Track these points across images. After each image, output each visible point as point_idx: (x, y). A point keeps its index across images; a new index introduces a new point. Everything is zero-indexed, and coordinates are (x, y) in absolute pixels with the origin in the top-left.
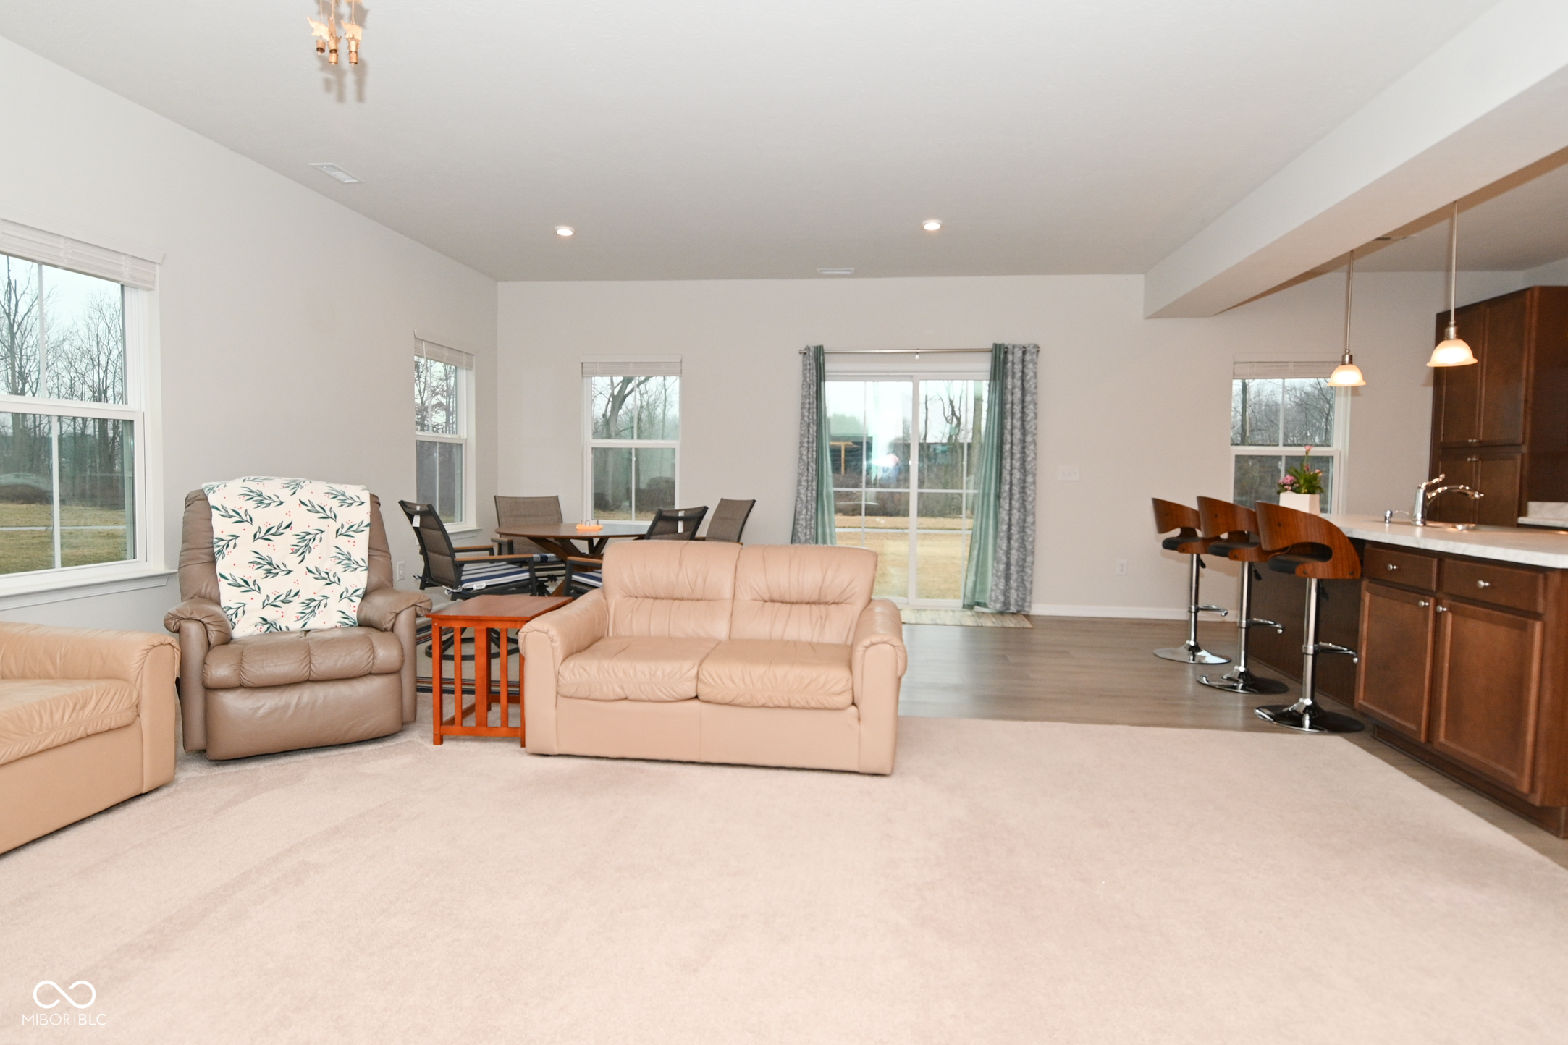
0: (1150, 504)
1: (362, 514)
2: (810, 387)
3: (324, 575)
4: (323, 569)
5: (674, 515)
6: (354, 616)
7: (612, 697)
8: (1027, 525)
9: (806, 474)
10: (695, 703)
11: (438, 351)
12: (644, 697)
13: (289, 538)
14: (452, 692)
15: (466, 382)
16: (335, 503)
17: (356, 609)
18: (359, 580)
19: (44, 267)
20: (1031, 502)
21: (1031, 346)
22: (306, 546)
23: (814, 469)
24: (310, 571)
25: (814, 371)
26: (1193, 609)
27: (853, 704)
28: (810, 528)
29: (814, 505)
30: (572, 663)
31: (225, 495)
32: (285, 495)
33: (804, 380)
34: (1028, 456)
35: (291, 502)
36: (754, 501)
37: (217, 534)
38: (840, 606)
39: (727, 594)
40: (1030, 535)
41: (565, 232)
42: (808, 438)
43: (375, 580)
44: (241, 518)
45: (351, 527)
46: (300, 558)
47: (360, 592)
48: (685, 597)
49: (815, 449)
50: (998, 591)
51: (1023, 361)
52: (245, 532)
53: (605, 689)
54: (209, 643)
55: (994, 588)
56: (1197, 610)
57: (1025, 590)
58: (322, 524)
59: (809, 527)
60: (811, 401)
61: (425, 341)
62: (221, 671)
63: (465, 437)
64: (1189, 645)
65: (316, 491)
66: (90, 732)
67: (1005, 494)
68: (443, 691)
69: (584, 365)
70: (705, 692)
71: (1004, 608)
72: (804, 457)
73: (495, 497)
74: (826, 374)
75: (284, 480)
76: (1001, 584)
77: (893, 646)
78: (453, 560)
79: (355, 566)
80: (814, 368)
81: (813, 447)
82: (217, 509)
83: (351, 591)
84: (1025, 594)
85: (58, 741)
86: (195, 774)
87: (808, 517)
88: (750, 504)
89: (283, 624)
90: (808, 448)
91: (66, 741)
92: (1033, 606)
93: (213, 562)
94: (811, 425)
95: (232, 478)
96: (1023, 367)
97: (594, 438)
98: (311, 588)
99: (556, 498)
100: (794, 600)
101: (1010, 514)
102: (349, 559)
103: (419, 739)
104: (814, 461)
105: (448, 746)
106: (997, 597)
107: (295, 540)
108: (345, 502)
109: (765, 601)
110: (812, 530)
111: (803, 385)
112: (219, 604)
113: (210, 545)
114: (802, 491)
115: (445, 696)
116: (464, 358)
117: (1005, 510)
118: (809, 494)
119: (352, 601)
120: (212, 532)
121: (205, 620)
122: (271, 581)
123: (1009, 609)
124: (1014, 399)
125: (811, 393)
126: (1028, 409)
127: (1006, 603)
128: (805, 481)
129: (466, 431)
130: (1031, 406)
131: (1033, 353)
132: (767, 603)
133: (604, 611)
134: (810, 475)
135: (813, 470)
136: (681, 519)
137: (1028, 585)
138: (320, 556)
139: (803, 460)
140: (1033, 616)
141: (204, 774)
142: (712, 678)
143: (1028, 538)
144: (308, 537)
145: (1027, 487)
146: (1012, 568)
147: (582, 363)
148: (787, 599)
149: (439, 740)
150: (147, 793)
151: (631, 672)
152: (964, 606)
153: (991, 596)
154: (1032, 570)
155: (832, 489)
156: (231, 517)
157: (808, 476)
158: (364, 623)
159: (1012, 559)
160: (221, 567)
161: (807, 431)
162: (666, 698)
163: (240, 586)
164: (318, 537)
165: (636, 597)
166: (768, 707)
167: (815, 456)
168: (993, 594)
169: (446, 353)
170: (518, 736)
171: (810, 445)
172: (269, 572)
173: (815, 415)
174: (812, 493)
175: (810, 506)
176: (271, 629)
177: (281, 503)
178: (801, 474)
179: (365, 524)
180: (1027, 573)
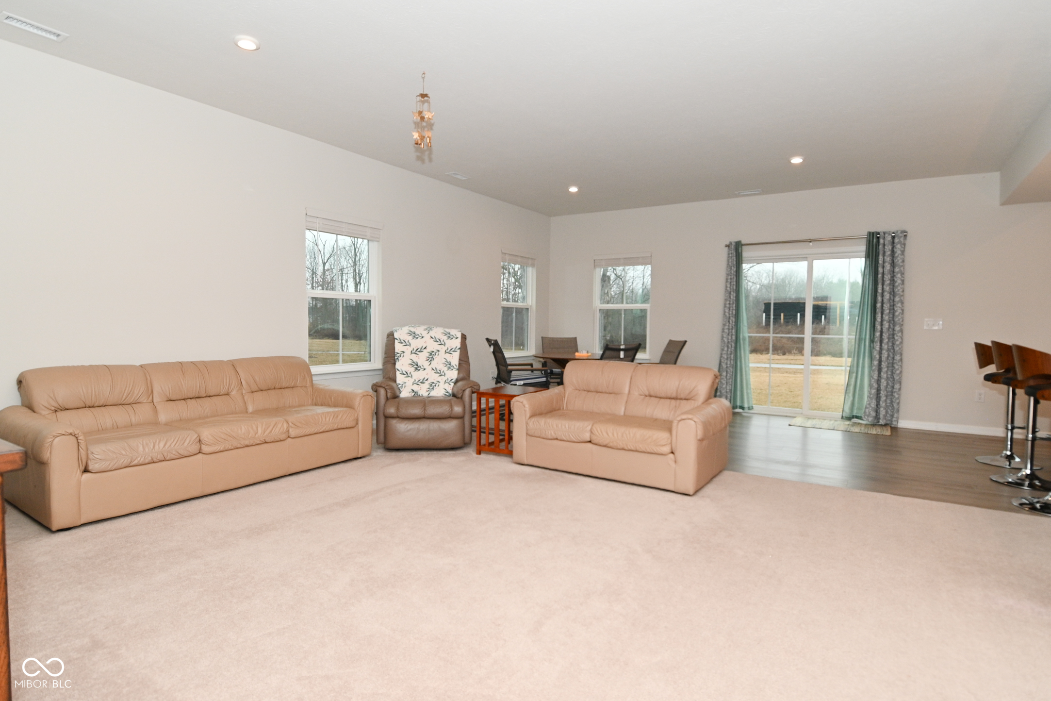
0: (974, 346)
1: (457, 343)
2: (731, 269)
3: (439, 372)
4: (438, 369)
5: (617, 347)
6: (450, 391)
7: (550, 437)
8: (895, 361)
9: (728, 325)
10: (589, 445)
11: (515, 258)
12: (565, 439)
13: (425, 354)
14: (484, 433)
15: (531, 274)
16: (446, 337)
17: (451, 388)
18: (454, 374)
19: (338, 236)
20: (898, 345)
21: (899, 232)
22: (432, 357)
23: (734, 321)
24: (433, 369)
25: (735, 258)
26: (1010, 427)
27: (672, 453)
28: (731, 360)
29: (733, 345)
30: (533, 419)
31: (401, 334)
32: (424, 333)
33: (728, 264)
34: (897, 311)
35: (427, 337)
36: (686, 342)
37: (396, 351)
38: (689, 401)
39: (627, 391)
40: (898, 369)
41: (573, 189)
42: (730, 301)
43: (461, 375)
44: (406, 344)
45: (452, 349)
46: (429, 363)
47: (453, 381)
48: (604, 391)
49: (734, 308)
50: (870, 408)
51: (893, 243)
52: (408, 350)
53: (547, 432)
54: (387, 398)
55: (868, 406)
56: (1013, 428)
57: (894, 408)
58: (439, 348)
59: (729, 359)
60: (732, 277)
61: (508, 254)
62: (392, 410)
63: (531, 304)
64: (1006, 454)
65: (438, 332)
66: (339, 427)
67: (877, 339)
68: (481, 432)
69: (596, 261)
70: (595, 439)
71: (875, 422)
72: (727, 314)
73: (542, 337)
74: (743, 259)
75: (425, 327)
76: (873, 403)
77: (695, 421)
78: (507, 370)
79: (452, 368)
80: (735, 256)
81: (733, 307)
82: (397, 339)
83: (450, 380)
84: (893, 412)
85: (327, 429)
86: (380, 454)
87: (729, 352)
88: (682, 344)
89: (420, 393)
90: (729, 308)
91: (330, 429)
92: (900, 421)
93: (395, 364)
94: (732, 293)
95: (405, 326)
96: (893, 248)
97: (601, 303)
98: (433, 377)
99: (575, 339)
100: (662, 395)
101: (880, 353)
102: (450, 365)
103: (471, 451)
104: (734, 316)
105: (483, 456)
106: (869, 412)
107: (428, 355)
108: (450, 337)
109: (646, 396)
110: (732, 361)
111: (727, 267)
112: (395, 381)
113: (393, 356)
114: (725, 336)
115: (482, 434)
116: (530, 262)
117: (876, 350)
118: (730, 338)
119: (450, 384)
120: (394, 349)
121: (386, 387)
122: (417, 372)
123: (879, 422)
124: (885, 270)
125: (732, 272)
126: (896, 278)
127: (877, 417)
128: (727, 329)
129: (531, 301)
130: (899, 276)
131: (901, 237)
132: (647, 397)
133: (561, 397)
134: (730, 325)
135: (732, 322)
136: (622, 350)
137: (895, 405)
138: (438, 362)
139: (726, 316)
140: (900, 428)
141: (383, 454)
142: (598, 431)
143: (896, 371)
144: (433, 353)
145: (895, 334)
146: (882, 392)
147: (595, 260)
148: (658, 395)
149: (479, 453)
150: (360, 458)
151: (560, 426)
152: (842, 417)
153: (865, 412)
154: (898, 394)
155: (747, 335)
156: (402, 343)
157: (729, 326)
158: (454, 395)
159: (881, 386)
160: (398, 365)
161: (729, 297)
162: (575, 440)
163: (404, 374)
164: (437, 354)
165: (579, 390)
166: (626, 450)
167: (734, 313)
168: (867, 410)
169: (519, 259)
170: (510, 454)
171: (731, 306)
172: (416, 369)
173: (735, 287)
174: (732, 337)
175: (730, 346)
176: (416, 395)
177: (423, 337)
178: (724, 325)
179: (458, 348)
180: (895, 396)
